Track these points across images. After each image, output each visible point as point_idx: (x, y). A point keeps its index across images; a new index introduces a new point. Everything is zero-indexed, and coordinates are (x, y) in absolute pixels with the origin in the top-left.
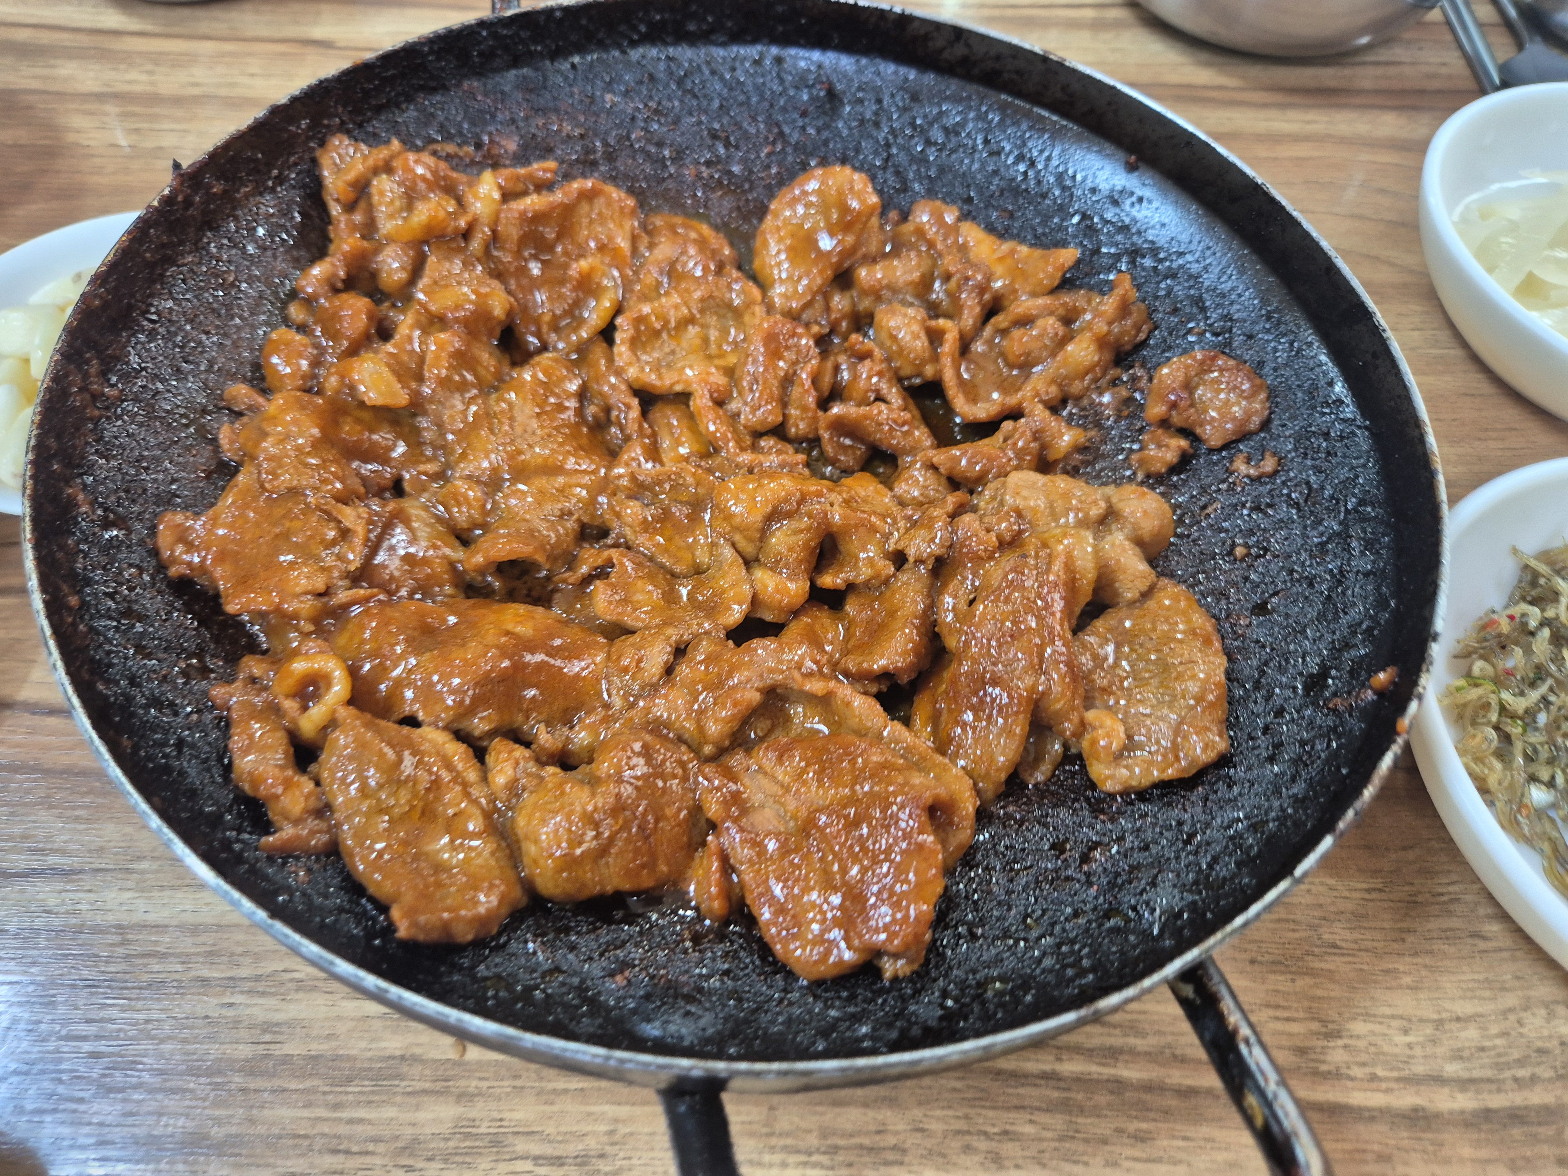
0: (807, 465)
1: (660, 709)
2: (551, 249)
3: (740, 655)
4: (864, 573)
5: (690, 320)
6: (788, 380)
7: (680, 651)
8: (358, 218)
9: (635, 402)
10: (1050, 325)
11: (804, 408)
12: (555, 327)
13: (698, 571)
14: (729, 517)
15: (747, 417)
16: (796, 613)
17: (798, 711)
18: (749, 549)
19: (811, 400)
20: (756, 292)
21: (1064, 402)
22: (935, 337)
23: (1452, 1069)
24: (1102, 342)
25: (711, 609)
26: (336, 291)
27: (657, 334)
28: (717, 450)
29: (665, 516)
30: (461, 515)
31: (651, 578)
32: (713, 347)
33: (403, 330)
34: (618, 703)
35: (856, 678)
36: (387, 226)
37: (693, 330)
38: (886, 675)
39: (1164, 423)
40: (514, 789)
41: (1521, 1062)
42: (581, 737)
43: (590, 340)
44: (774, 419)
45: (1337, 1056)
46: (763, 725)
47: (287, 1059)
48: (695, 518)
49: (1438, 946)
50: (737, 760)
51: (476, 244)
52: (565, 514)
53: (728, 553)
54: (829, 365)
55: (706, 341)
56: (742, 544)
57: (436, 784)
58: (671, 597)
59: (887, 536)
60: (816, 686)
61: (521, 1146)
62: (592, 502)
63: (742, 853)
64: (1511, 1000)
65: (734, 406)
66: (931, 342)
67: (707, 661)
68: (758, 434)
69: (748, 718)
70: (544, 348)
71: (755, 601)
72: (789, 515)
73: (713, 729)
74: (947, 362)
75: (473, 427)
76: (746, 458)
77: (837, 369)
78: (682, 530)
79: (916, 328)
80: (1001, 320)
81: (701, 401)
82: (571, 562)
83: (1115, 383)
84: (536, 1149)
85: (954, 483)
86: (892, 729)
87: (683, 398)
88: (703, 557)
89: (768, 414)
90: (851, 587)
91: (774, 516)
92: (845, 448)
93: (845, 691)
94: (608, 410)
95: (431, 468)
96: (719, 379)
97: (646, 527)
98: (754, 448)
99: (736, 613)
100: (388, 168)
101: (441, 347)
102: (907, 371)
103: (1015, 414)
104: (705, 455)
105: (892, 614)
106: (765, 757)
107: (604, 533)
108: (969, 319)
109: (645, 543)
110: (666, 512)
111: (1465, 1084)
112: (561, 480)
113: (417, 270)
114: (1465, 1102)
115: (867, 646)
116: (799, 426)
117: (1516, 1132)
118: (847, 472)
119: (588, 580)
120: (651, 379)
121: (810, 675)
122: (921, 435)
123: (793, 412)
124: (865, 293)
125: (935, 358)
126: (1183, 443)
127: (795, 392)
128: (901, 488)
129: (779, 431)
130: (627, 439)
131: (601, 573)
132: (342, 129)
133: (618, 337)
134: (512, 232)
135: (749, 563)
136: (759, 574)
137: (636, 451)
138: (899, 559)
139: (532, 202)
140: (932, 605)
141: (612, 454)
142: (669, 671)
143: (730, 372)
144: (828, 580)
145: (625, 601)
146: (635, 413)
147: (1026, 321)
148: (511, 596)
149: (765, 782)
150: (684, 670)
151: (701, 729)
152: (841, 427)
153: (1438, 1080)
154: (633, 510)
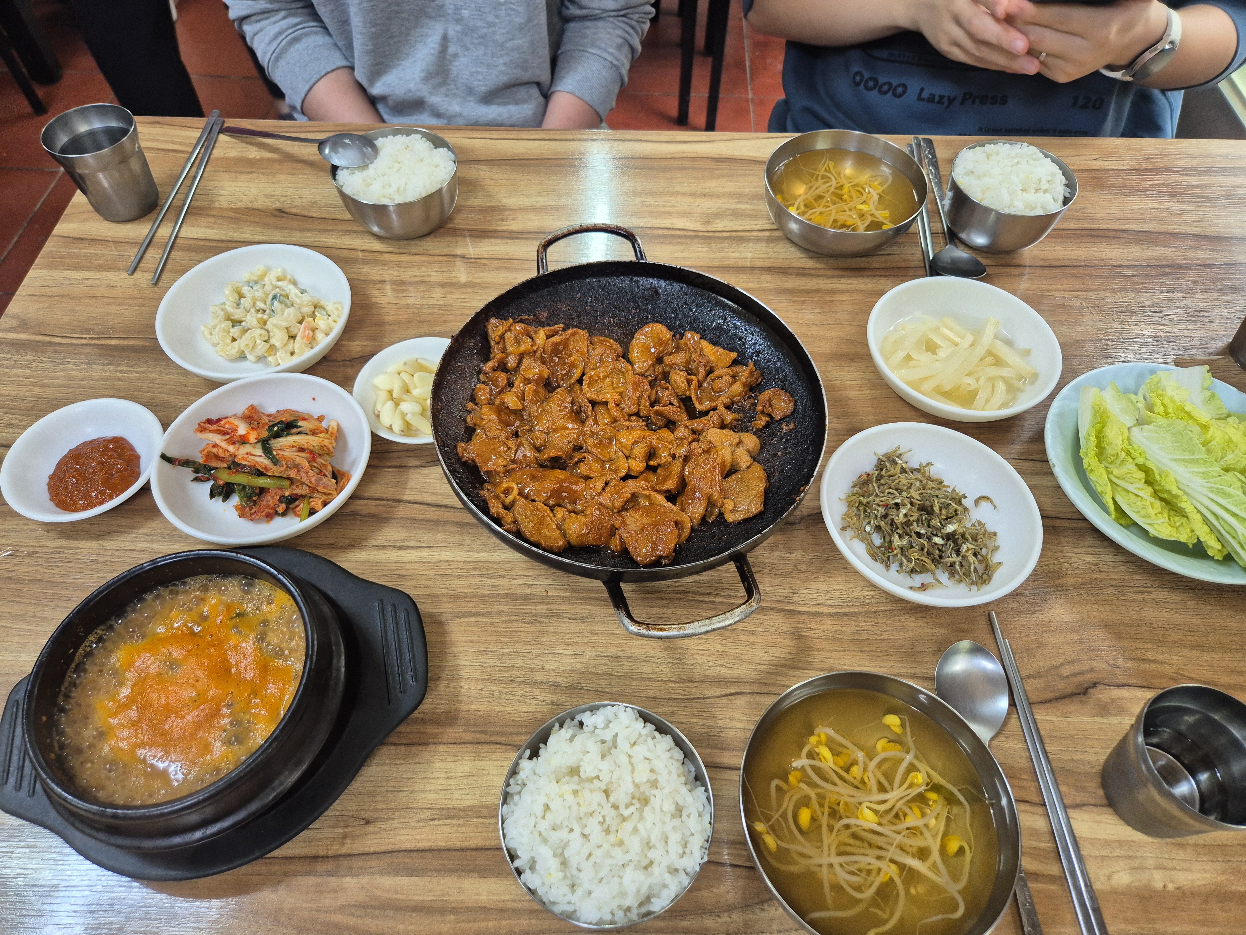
0: (647, 425)
1: (601, 499)
2: (561, 353)
3: (625, 484)
4: (663, 461)
5: (608, 376)
6: (640, 398)
7: (607, 484)
8: (500, 346)
9: (590, 405)
10: (727, 378)
11: (646, 407)
12: (563, 380)
13: (611, 460)
14: (621, 443)
15: (627, 410)
16: (642, 473)
17: (641, 500)
18: (627, 453)
19: (648, 404)
20: (630, 367)
21: (733, 403)
22: (689, 382)
23: (829, 602)
24: (744, 385)
25: (616, 472)
26: (494, 370)
27: (597, 381)
28: (617, 421)
29: (601, 442)
30: (538, 443)
31: (597, 462)
32: (615, 386)
33: (517, 383)
34: (589, 498)
35: (659, 492)
36: (510, 349)
37: (608, 379)
38: (668, 491)
39: (762, 412)
40: (563, 519)
41: (850, 601)
42: (579, 507)
43: (574, 383)
44: (636, 410)
45: (796, 598)
46: (632, 504)
47: (499, 594)
48: (610, 443)
49: (832, 571)
50: (624, 513)
51: (538, 354)
52: (569, 442)
53: (621, 454)
54: (654, 391)
55: (613, 382)
56: (625, 452)
57: (543, 516)
58: (603, 468)
59: (670, 449)
60: (647, 493)
61: (565, 615)
62: (578, 438)
63: (625, 535)
64: (851, 586)
65: (622, 406)
66: (688, 383)
67: (614, 486)
68: (630, 415)
69: (628, 501)
70: (559, 386)
71: (629, 469)
72: (640, 442)
73: (617, 504)
74: (693, 391)
75: (540, 414)
76: (627, 423)
77: (657, 392)
78: (606, 447)
79: (683, 379)
80: (712, 376)
81: (612, 405)
82: (571, 458)
83: (749, 398)
84: (569, 616)
85: (694, 432)
86: (668, 504)
87: (606, 403)
88: (612, 455)
89: (633, 409)
90: (659, 465)
91: (636, 442)
92: (659, 420)
93: (654, 494)
94: (580, 407)
95: (527, 428)
96: (617, 397)
97: (595, 446)
98: (629, 420)
99: (623, 473)
100: (510, 330)
101: (530, 389)
102: (680, 393)
103: (714, 409)
104: (613, 423)
105: (671, 473)
106: (632, 512)
107: (581, 448)
108: (701, 377)
109: (594, 451)
110: (601, 441)
111: (831, 606)
112: (567, 432)
113: (520, 362)
114: (831, 610)
115: (662, 483)
116: (644, 412)
117: (845, 618)
118: (660, 428)
119: (577, 462)
120: (595, 397)
121: (644, 489)
122: (685, 417)
123: (641, 407)
124: (667, 365)
125: (689, 390)
126: (767, 419)
127: (643, 400)
128: (676, 433)
129: (637, 414)
130: (587, 417)
131: (581, 460)
132: (493, 316)
133: (584, 383)
134: (549, 348)
135: (627, 458)
136: (630, 460)
137: (590, 422)
138: (674, 456)
139: (556, 338)
140: (683, 470)
141: (583, 422)
142: (604, 489)
143: (621, 394)
144: (652, 463)
145: (590, 469)
146: (590, 408)
147: (720, 377)
148: (553, 468)
149: (631, 518)
150: (608, 488)
151: (613, 505)
152: (658, 413)
153: (825, 605)
154: (591, 441)
